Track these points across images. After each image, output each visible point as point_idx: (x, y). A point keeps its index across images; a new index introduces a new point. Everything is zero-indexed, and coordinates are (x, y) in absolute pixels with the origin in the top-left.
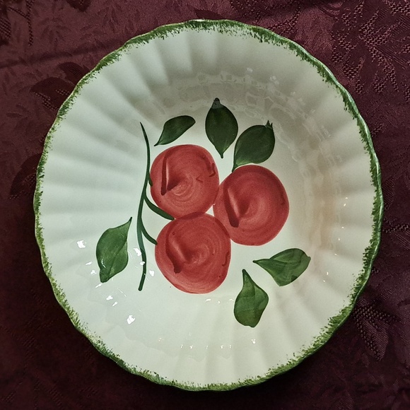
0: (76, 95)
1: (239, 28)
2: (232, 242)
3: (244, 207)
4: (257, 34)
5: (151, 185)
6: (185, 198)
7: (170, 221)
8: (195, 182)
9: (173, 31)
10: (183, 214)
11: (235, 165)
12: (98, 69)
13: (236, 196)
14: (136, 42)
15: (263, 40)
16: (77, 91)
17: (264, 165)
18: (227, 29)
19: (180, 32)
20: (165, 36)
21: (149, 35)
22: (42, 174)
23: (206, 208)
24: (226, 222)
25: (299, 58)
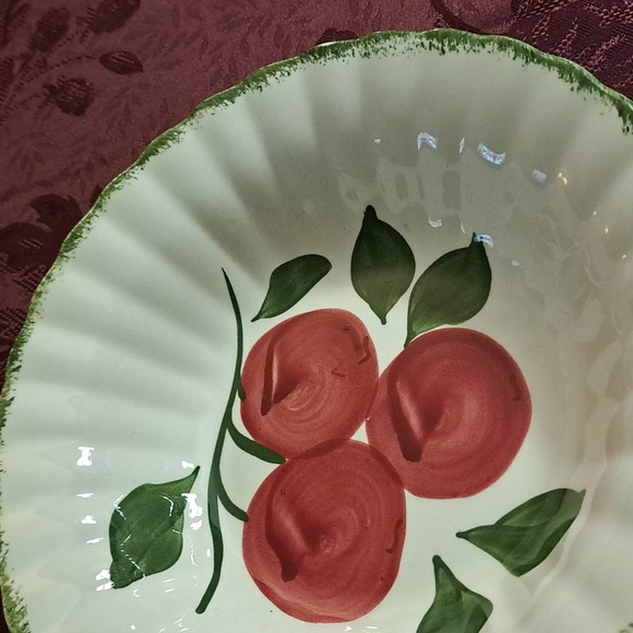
0: (97, 212)
1: (399, 39)
2: (408, 495)
3: (431, 417)
4: (435, 42)
5: (243, 398)
6: (311, 413)
7: (277, 465)
8: (329, 378)
9: (278, 73)
10: (304, 449)
11: (411, 333)
12: (141, 163)
13: (414, 396)
14: (210, 105)
15: (446, 49)
16: (100, 206)
17: (471, 324)
18: (378, 46)
19: (292, 72)
20: (263, 84)
21: (235, 90)
22: (17, 364)
23: (352, 428)
24: (393, 453)
25: (520, 61)
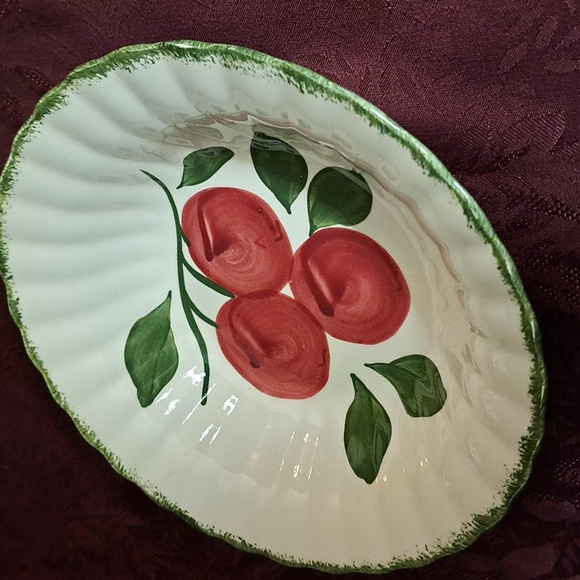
0: (17, 158)
1: (256, 65)
3: (338, 289)
5: (189, 245)
6: (246, 268)
7: (229, 298)
8: (254, 247)
10: (246, 291)
11: (313, 227)
12: (38, 118)
16: (16, 154)
17: (358, 228)
18: (236, 63)
20: (131, 68)
23: (281, 285)
